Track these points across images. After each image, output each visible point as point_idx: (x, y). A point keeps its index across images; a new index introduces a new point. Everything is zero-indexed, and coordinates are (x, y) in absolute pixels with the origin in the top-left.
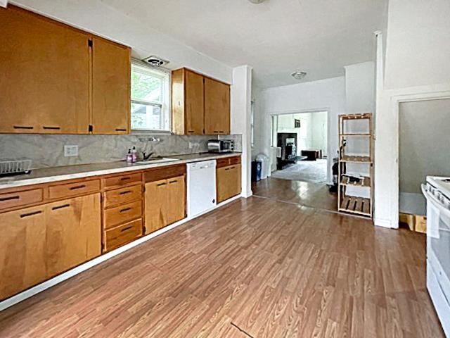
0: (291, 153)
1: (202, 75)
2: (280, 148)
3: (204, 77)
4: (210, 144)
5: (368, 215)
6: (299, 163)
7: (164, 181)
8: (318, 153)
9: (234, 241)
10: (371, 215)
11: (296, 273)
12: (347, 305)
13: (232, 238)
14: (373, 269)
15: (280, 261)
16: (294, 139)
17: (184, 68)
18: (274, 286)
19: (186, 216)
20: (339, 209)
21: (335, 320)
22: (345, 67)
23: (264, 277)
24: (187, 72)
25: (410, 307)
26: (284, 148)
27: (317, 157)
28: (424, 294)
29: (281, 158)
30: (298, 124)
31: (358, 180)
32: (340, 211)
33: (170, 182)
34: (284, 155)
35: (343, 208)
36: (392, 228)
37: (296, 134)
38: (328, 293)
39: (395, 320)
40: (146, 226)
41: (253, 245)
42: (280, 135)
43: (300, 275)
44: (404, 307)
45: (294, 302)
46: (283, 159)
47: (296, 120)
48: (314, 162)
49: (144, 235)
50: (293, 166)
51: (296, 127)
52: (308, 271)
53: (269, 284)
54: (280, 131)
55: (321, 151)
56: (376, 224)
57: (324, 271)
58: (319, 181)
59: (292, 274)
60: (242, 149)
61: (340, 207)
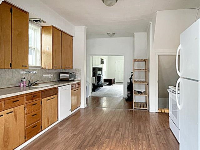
0: (100, 81)
1: (60, 31)
2: (94, 77)
3: (62, 31)
4: (61, 75)
5: (146, 109)
6: (104, 87)
7: (49, 98)
8: (113, 80)
9: (92, 127)
10: (147, 109)
11: (126, 132)
12: (147, 137)
13: (90, 126)
14: (153, 126)
15: (118, 130)
16: (101, 72)
17: (53, 26)
18: (120, 137)
19: (58, 120)
20: (134, 108)
21: (144, 141)
22: (134, 33)
23: (114, 136)
24: (54, 29)
25: (166, 134)
26: (96, 78)
27: (113, 83)
28: (169, 130)
29: (95, 84)
30: (102, 62)
31: (141, 92)
32: (135, 109)
33: (52, 98)
34: (96, 82)
35: (136, 107)
36: (156, 113)
37: (102, 68)
38: (140, 135)
39: (162, 137)
40: (42, 126)
41: (102, 126)
42: (94, 69)
43: (128, 132)
44: (164, 133)
45: (129, 140)
46: (96, 84)
47: (101, 59)
48: (111, 86)
49: (41, 131)
50: (101, 88)
51: (101, 64)
52: (130, 130)
53: (117, 137)
54: (94, 67)
55: (115, 79)
56: (150, 111)
57: (136, 130)
58: (119, 96)
59: (125, 132)
60: (81, 78)
61: (134, 107)
